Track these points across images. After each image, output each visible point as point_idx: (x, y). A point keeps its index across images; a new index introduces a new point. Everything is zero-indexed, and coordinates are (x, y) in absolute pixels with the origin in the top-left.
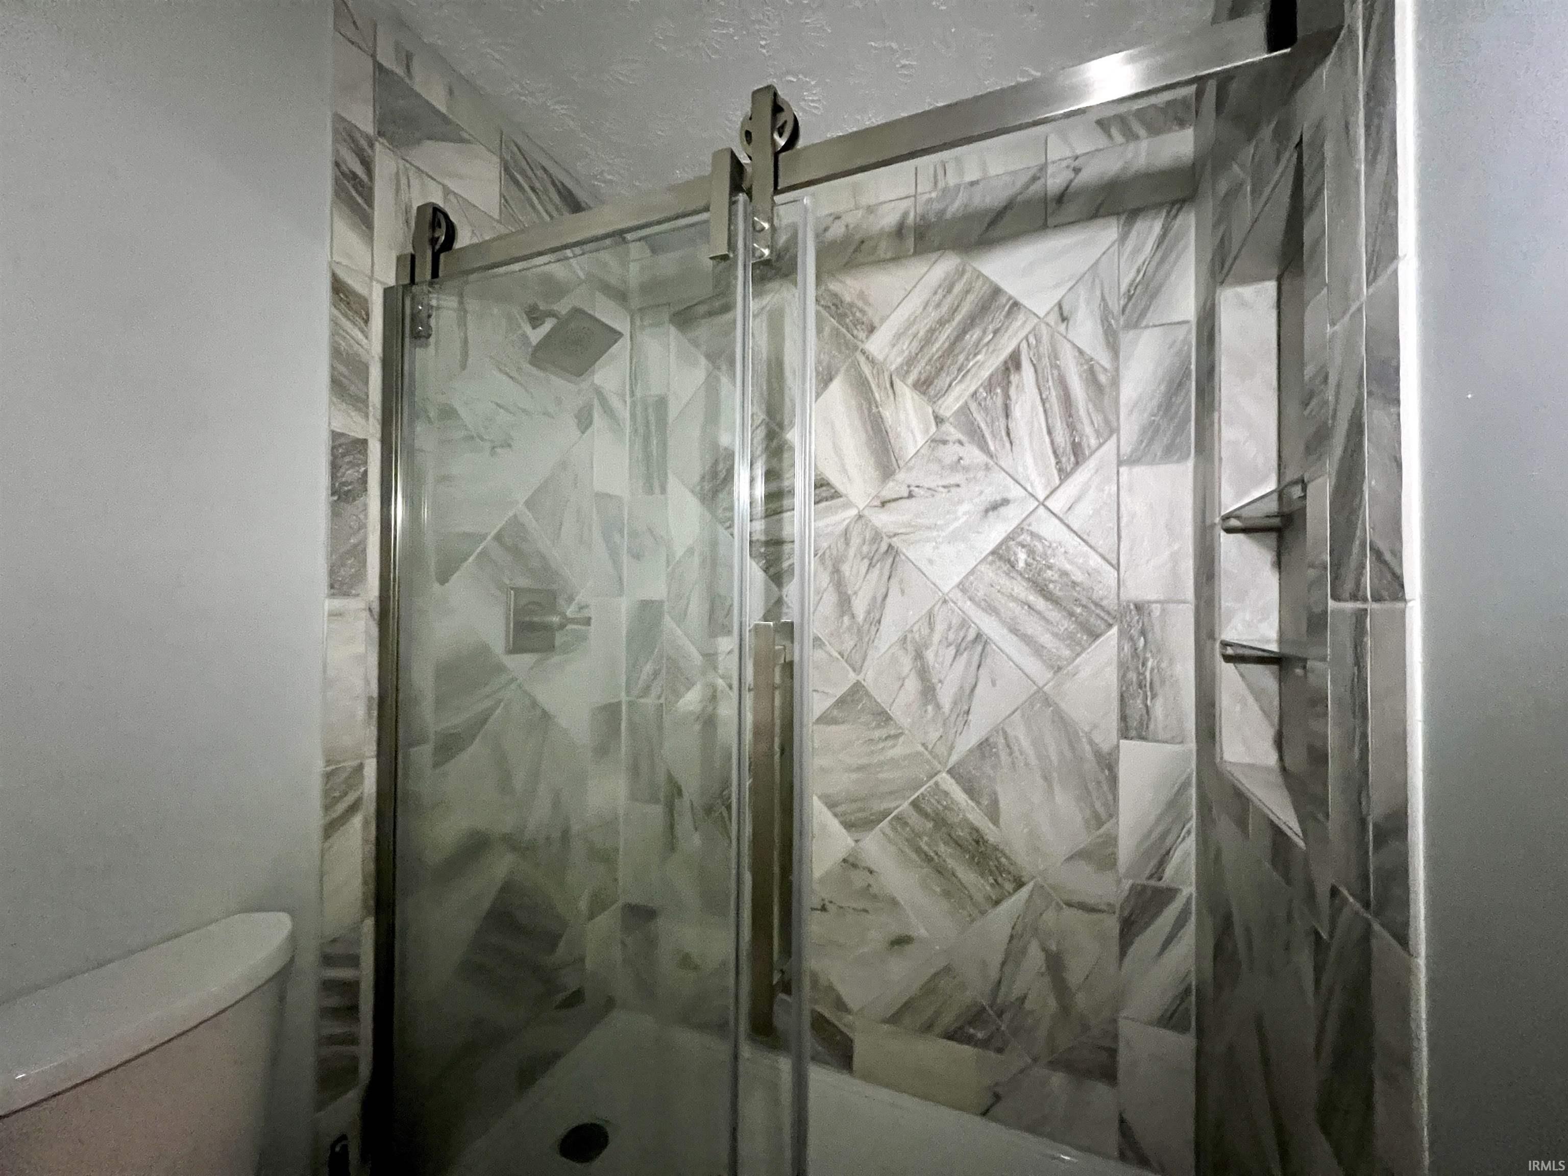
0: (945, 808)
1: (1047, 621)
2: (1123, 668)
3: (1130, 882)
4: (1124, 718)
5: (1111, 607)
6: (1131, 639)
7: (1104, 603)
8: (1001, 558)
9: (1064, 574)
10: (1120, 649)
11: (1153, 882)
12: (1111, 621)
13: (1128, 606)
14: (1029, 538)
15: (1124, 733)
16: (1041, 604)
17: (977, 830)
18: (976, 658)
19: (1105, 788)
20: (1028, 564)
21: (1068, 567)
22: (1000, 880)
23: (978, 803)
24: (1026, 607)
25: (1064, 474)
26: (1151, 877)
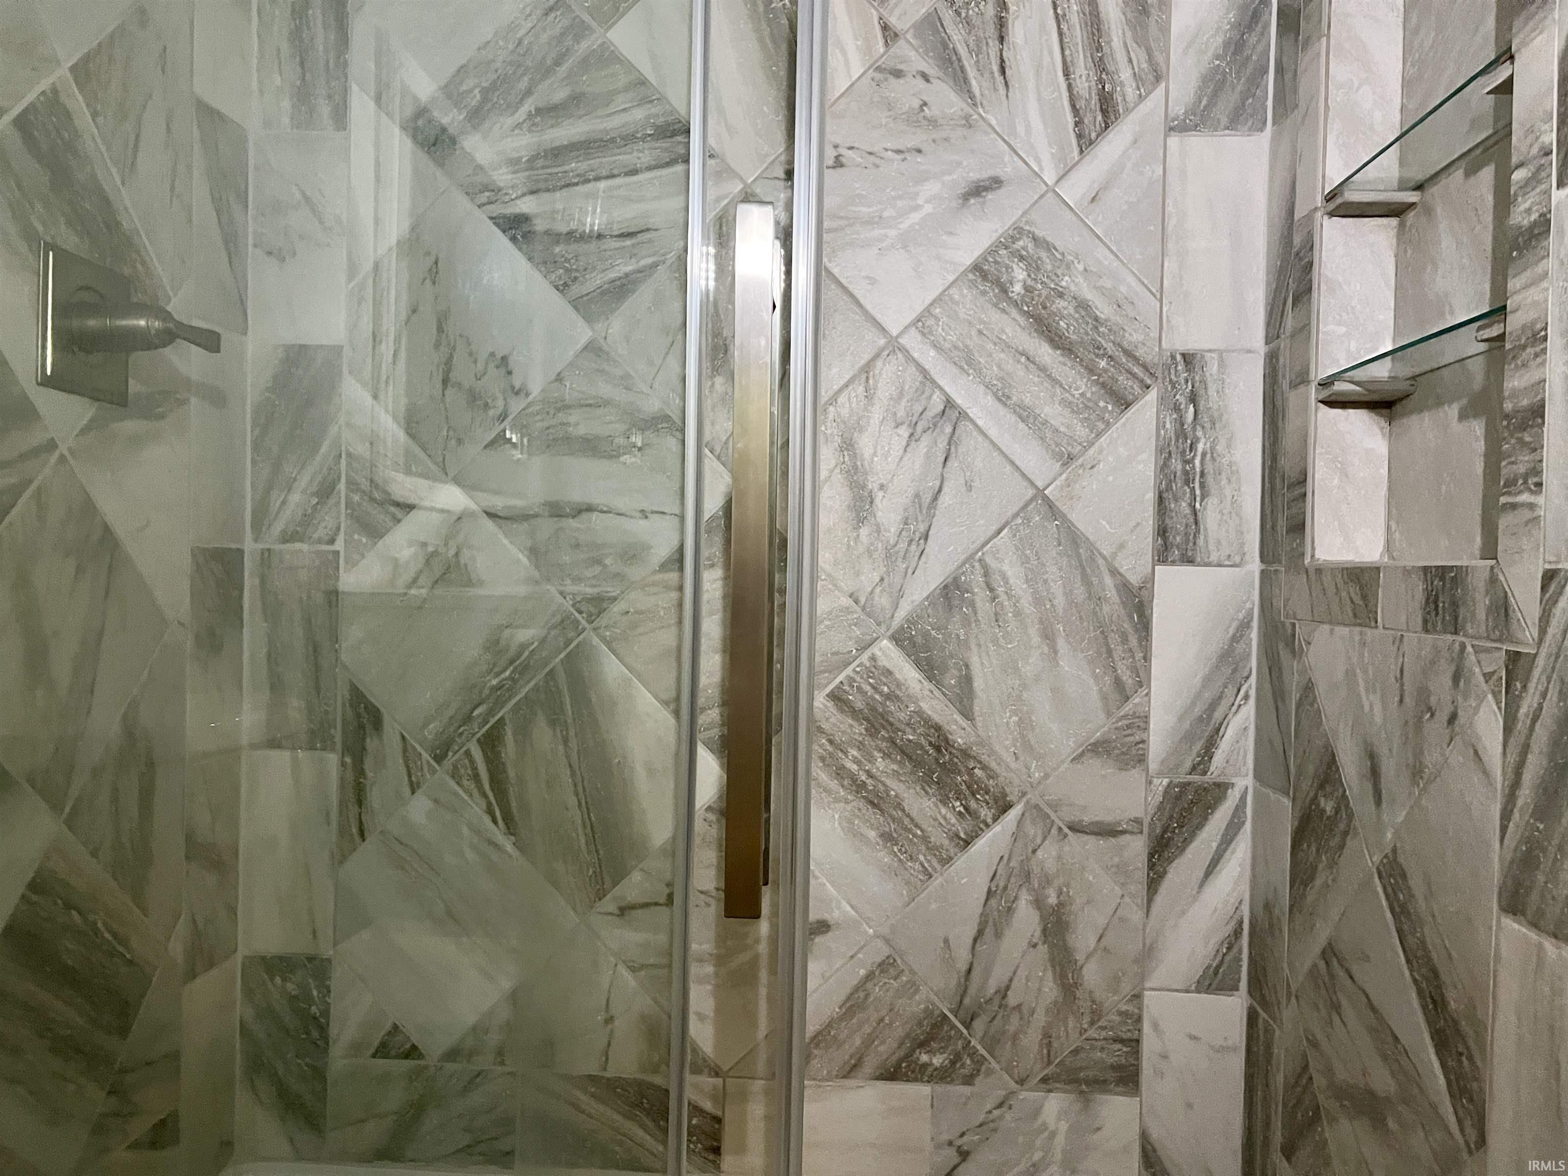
0: (888, 697)
1: (1055, 382)
2: (1164, 454)
3: (1165, 782)
4: (1162, 531)
5: (1150, 357)
6: (1177, 408)
7: (1140, 353)
8: (984, 275)
9: (1083, 305)
10: (1160, 425)
11: (1195, 778)
12: (1149, 382)
13: (1173, 357)
14: (1031, 246)
15: (1162, 556)
16: (1045, 353)
17: (938, 728)
18: (942, 444)
19: (1133, 641)
20: (1028, 289)
21: (1089, 294)
22: (973, 804)
23: (939, 684)
24: (1023, 359)
25: (1085, 142)
26: (1193, 769)
